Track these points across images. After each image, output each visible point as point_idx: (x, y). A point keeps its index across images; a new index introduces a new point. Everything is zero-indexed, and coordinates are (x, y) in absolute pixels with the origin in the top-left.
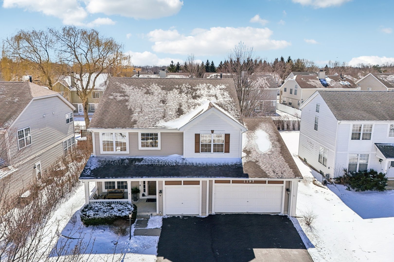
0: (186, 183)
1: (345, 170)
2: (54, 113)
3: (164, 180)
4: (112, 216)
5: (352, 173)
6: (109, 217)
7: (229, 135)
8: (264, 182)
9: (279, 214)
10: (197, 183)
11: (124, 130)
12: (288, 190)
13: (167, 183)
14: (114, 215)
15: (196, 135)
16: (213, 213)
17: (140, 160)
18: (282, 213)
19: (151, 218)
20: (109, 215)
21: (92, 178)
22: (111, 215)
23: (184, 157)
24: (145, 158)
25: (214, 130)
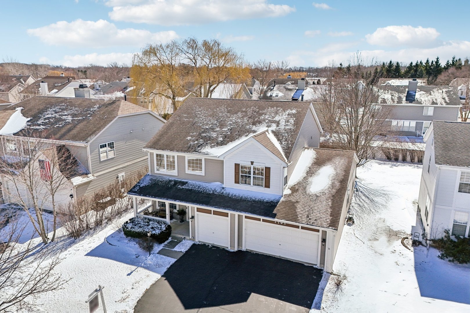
0: (215, 213)
1: (447, 232)
2: (143, 129)
3: (196, 206)
4: (144, 232)
5: (457, 237)
6: (141, 232)
7: (269, 168)
8: (298, 227)
9: (314, 266)
10: (226, 215)
11: (172, 152)
12: (324, 241)
13: (199, 210)
14: (146, 231)
15: (236, 165)
16: (244, 249)
17: (184, 183)
18: (318, 266)
19: (184, 241)
20: (142, 231)
21: (136, 195)
22: (143, 230)
23: (224, 186)
24: (190, 182)
25: (253, 162)
